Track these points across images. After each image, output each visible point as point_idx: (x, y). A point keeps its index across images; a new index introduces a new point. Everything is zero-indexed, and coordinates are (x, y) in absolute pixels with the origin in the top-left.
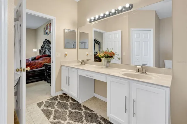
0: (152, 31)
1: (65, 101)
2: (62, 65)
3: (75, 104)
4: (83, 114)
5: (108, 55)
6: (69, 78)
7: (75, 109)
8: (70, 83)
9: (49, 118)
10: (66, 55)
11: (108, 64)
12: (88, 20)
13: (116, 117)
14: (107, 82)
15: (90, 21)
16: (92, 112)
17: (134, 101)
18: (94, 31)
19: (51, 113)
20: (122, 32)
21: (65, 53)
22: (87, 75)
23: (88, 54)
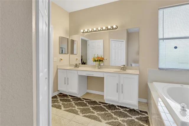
0: (124, 42)
1: (65, 98)
2: (58, 68)
3: (75, 98)
4: (85, 102)
5: (100, 60)
6: (68, 78)
7: (78, 101)
8: (69, 83)
9: (61, 109)
10: (61, 60)
11: (100, 66)
12: (82, 31)
13: (111, 98)
14: (104, 77)
15: (83, 32)
16: (92, 101)
17: (122, 85)
18: (82, 39)
19: (60, 106)
20: (104, 41)
21: (60, 58)
22: (87, 74)
23: (77, 59)
